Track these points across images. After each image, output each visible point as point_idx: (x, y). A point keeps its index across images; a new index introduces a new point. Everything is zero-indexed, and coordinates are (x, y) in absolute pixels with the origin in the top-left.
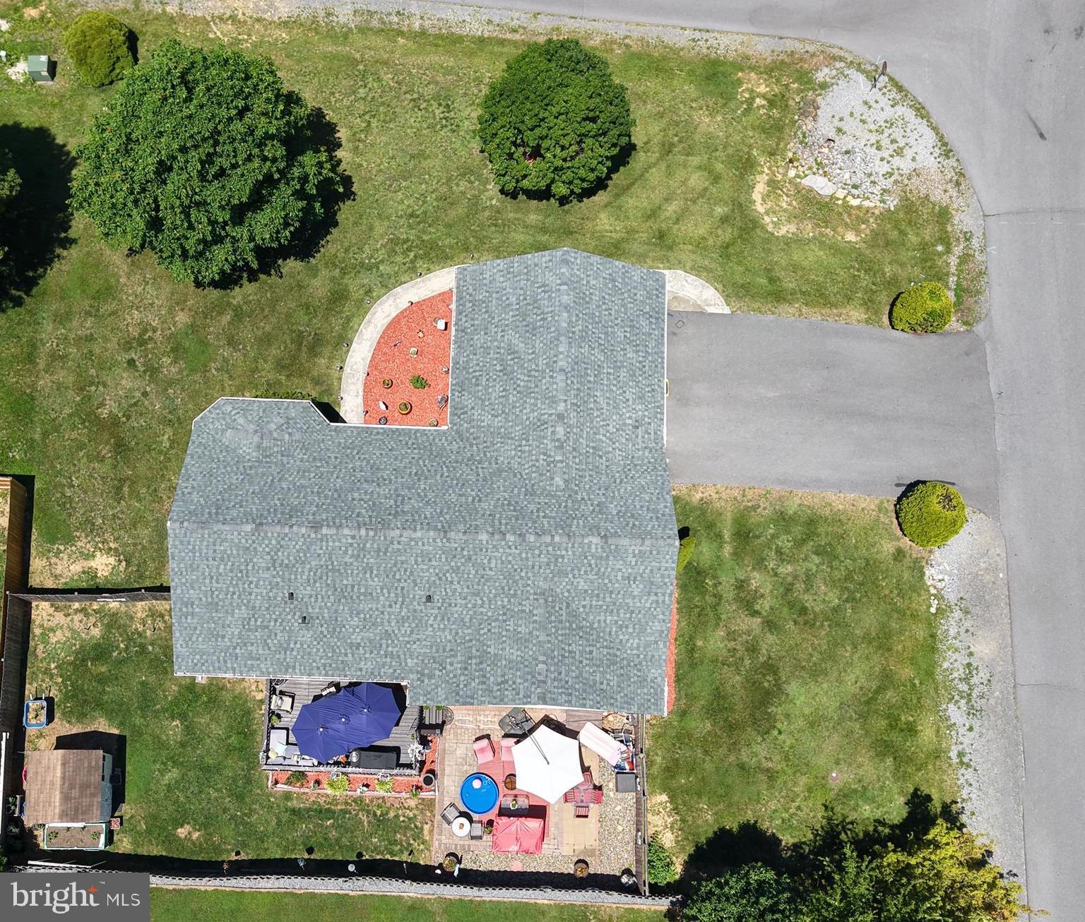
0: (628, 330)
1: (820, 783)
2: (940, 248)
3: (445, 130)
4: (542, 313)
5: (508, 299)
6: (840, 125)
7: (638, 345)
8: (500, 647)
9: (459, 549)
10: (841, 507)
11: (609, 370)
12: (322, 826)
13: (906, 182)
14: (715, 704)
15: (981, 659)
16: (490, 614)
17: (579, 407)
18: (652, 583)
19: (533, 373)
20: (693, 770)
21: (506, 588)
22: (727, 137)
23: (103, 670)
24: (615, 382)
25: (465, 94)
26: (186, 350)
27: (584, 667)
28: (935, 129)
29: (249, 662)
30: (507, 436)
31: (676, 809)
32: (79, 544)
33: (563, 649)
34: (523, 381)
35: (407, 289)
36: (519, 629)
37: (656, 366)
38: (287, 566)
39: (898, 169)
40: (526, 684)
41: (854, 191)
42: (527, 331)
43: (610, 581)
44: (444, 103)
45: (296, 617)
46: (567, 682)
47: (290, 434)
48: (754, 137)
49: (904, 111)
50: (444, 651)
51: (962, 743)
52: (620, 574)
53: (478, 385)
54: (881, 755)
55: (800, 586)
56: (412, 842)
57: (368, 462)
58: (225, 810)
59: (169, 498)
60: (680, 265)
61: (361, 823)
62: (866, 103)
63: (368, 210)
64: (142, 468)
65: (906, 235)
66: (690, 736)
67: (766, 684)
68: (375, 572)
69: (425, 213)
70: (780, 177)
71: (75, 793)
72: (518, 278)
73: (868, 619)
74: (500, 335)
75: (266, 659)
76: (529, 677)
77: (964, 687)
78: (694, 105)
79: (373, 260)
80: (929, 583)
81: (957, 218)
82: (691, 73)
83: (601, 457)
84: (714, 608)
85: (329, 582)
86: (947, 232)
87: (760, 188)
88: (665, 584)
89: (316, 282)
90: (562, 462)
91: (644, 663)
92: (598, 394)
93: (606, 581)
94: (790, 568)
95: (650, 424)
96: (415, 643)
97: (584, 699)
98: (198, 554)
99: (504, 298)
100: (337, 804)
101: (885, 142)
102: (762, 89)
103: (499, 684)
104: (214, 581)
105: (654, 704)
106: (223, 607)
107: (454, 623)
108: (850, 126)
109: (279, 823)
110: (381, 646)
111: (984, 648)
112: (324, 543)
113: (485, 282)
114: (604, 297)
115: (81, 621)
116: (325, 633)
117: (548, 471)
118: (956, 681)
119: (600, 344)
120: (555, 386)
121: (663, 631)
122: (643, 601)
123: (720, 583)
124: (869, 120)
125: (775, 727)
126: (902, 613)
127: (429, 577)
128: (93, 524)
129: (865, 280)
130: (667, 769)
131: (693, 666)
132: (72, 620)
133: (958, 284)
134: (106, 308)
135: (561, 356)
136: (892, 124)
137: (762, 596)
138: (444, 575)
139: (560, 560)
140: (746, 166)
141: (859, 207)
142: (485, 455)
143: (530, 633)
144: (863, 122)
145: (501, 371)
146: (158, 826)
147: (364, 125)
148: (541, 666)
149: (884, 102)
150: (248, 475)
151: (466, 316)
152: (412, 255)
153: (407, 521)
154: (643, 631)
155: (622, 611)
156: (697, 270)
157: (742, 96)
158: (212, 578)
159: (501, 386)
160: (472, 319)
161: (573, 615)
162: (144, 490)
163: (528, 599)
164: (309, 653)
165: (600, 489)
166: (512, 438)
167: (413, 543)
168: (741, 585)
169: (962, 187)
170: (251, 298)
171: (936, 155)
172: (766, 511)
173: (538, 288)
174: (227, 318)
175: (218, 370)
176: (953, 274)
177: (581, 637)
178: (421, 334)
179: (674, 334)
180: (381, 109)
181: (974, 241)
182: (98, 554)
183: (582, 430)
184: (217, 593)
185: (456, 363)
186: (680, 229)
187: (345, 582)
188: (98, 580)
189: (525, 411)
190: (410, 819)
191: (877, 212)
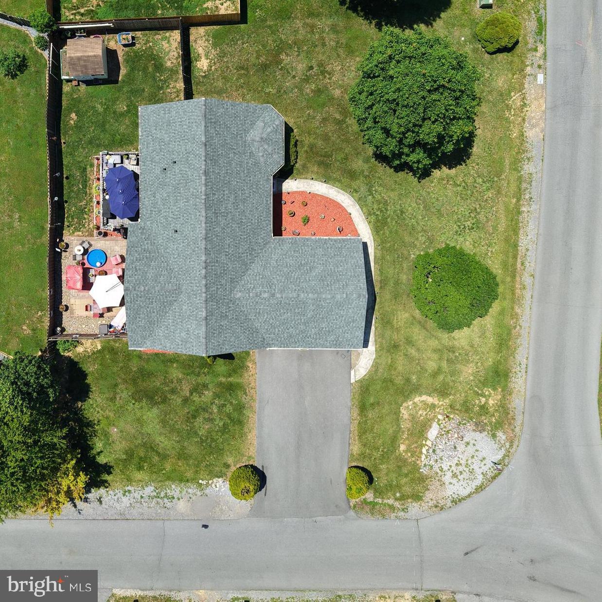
0: (327, 329)
1: (111, 424)
2: (398, 495)
3: (457, 228)
4: (331, 285)
5: (341, 266)
6: (471, 444)
7: (319, 335)
8: (154, 268)
9: (198, 246)
10: (249, 437)
11: (303, 320)
12: (79, 183)
13: (437, 478)
14: (145, 373)
15: (176, 504)
16: (170, 262)
17: (280, 304)
18: (186, 343)
19: (298, 280)
20: (113, 361)
21: (182, 270)
22: (460, 382)
23: (150, 69)
24: (297, 323)
25: (480, 238)
26: (319, 96)
27: (146, 309)
28: (469, 496)
29: (146, 143)
30: (265, 268)
31: (94, 353)
32: (213, 51)
33: (153, 299)
34: (295, 275)
35: (358, 211)
36: (162, 277)
37: (309, 344)
38: (187, 159)
39: (444, 475)
40: (134, 281)
41: (431, 451)
42: (322, 277)
43: (187, 322)
44: (474, 226)
45: (166, 165)
46: (137, 301)
47: (263, 156)
48: (460, 398)
49: (479, 480)
50: (154, 240)
51: (135, 492)
52: (190, 326)
53: (294, 252)
54: (126, 453)
55: (207, 416)
56: (73, 226)
57: (248, 197)
58: (84, 135)
59: (239, 95)
60: (378, 357)
61: (81, 201)
62: (484, 459)
63: (404, 188)
64: (254, 79)
65: (406, 477)
66: (129, 360)
67: (156, 398)
68: (186, 204)
69: (404, 219)
70: (437, 410)
71: (82, 63)
72: (352, 271)
73: (193, 449)
74: (321, 262)
75: (147, 151)
76: (138, 282)
77: (162, 494)
78: (479, 364)
79: (374, 192)
80: (215, 480)
81: (416, 505)
82: (499, 362)
83: (255, 316)
84: (193, 372)
85: (181, 181)
86: (408, 499)
87: (430, 400)
88: (186, 349)
89: (360, 162)
90: (249, 296)
91: (152, 338)
92: (289, 314)
93: (186, 320)
94: (215, 411)
95: (277, 341)
96: (157, 225)
97: (130, 309)
98: (191, 114)
99: (342, 264)
100: (89, 189)
101: (460, 468)
102: (491, 402)
103: (135, 267)
104: (180, 123)
105: (134, 343)
106: (169, 128)
107: (166, 244)
108: (470, 450)
109: (80, 162)
110: (155, 208)
111: (182, 506)
112: (198, 178)
113: (352, 253)
114: (343, 317)
115: (173, 56)
116: (159, 180)
117: (245, 289)
118: (165, 491)
119: (316, 315)
120: (290, 292)
121: (166, 348)
122: (178, 338)
123: (205, 376)
124: (474, 460)
125: (136, 401)
126: (197, 466)
127: (185, 231)
128: (223, 57)
129: (377, 454)
130: (113, 350)
131: (163, 361)
132: (174, 51)
133: (377, 503)
134: (341, 51)
135: (306, 295)
136: (471, 472)
137: (200, 397)
138: (186, 239)
139: (195, 297)
140: (443, 392)
141: (421, 453)
142: (256, 257)
143: (160, 283)
144: (473, 457)
145: (301, 263)
146: (76, 103)
147: (458, 183)
148: (143, 288)
149: (485, 469)
150: (237, 136)
151: (333, 244)
152: (378, 213)
153: (212, 219)
154: (166, 338)
155: (174, 327)
156: (376, 366)
157: (486, 391)
158: (181, 122)
159: (293, 264)
160: (331, 247)
161: (171, 303)
162: (242, 81)
163: (177, 281)
164: (150, 173)
165: (236, 316)
166: (264, 270)
167: (200, 222)
168: (205, 386)
169: (434, 509)
170: (350, 128)
171: (453, 496)
172: (244, 399)
173: (346, 282)
174: (338, 116)
175: (309, 114)
176: (383, 501)
177: (160, 307)
178: (332, 220)
179: (338, 353)
180: (469, 192)
181: (402, 514)
182: (208, 61)
183: (268, 306)
184: (174, 125)
185: (308, 240)
186: (401, 356)
187: (181, 189)
188: (195, 62)
189: (278, 276)
190: (84, 225)
191: (418, 462)
